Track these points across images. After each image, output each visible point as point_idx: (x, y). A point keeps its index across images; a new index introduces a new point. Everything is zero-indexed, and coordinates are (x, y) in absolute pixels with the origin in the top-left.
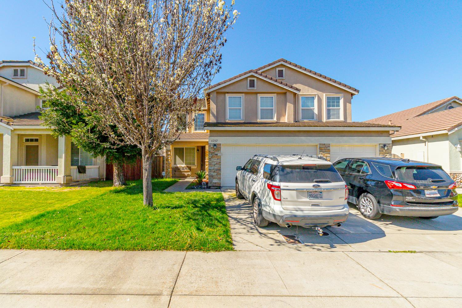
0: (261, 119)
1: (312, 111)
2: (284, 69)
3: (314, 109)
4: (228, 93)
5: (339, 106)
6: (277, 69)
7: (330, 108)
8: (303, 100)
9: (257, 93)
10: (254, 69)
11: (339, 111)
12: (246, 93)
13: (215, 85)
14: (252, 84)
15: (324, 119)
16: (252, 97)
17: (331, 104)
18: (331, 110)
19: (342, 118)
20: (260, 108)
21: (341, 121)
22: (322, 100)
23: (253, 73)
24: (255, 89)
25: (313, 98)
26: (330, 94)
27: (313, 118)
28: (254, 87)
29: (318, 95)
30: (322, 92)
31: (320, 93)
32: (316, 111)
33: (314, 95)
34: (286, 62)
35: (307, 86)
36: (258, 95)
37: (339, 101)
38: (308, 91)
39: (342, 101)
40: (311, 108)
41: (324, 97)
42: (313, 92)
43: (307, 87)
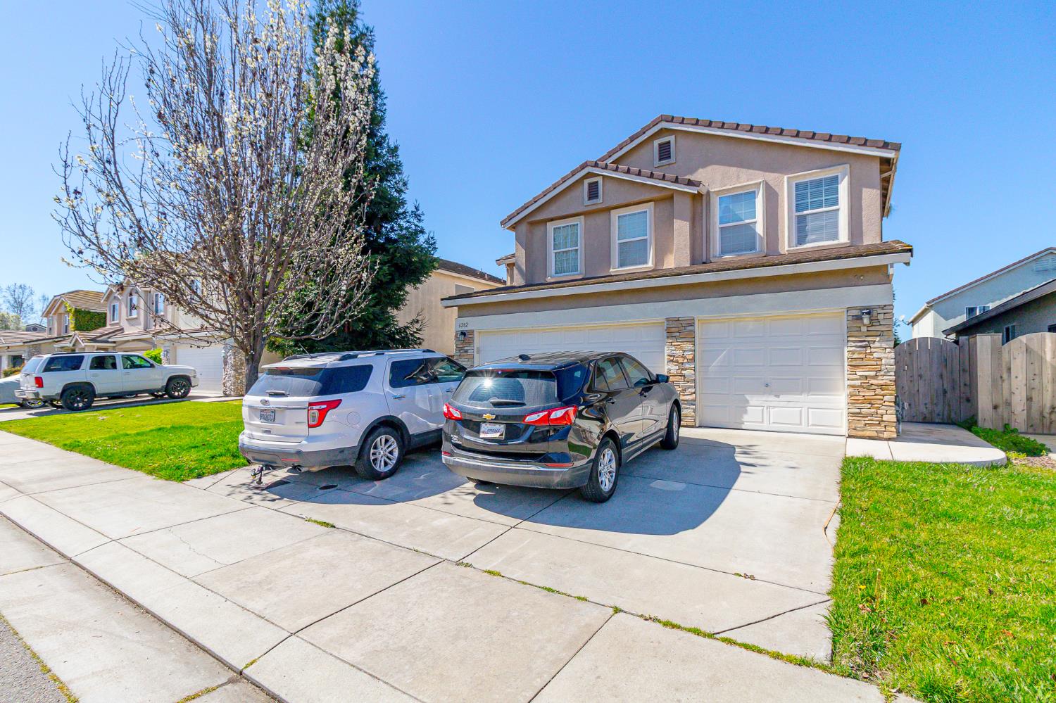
0: (621, 265)
1: (750, 228)
2: (672, 138)
3: (755, 223)
4: (552, 220)
5: (835, 202)
6: (656, 143)
7: (805, 212)
8: (723, 205)
9: (608, 210)
10: (594, 158)
11: (836, 218)
12: (585, 214)
13: (519, 210)
14: (593, 192)
15: (786, 245)
16: (599, 220)
17: (809, 200)
18: (809, 218)
19: (843, 238)
20: (618, 242)
21: (842, 244)
22: (780, 194)
23: (590, 168)
24: (599, 202)
25: (752, 195)
26: (805, 175)
27: (753, 248)
28: (597, 197)
29: (766, 183)
30: (780, 173)
31: (771, 177)
32: (760, 229)
33: (753, 186)
34: (672, 120)
35: (734, 166)
36: (612, 211)
37: (837, 188)
38: (738, 177)
39: (843, 188)
40: (747, 221)
41: (784, 185)
42: (752, 179)
43: (734, 169)
